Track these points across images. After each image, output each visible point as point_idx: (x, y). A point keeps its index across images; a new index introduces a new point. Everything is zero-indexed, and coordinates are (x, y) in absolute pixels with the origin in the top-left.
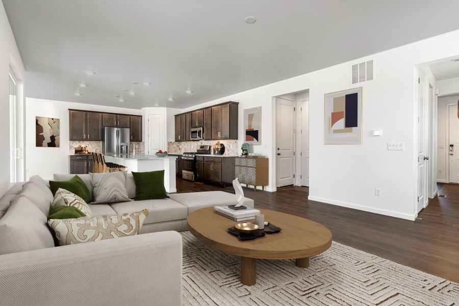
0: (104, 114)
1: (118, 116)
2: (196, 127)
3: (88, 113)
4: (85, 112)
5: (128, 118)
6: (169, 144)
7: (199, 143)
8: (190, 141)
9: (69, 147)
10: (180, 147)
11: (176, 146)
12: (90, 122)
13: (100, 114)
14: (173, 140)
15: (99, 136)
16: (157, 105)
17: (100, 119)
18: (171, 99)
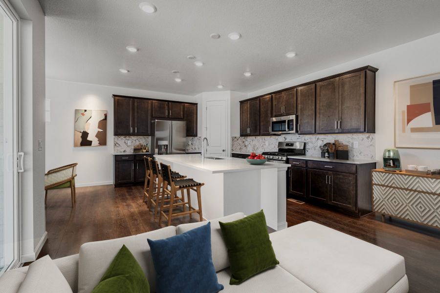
0: (153, 101)
1: (170, 103)
2: (281, 115)
3: (136, 100)
4: (131, 99)
5: (182, 107)
6: (234, 139)
7: (281, 139)
8: (269, 135)
9: (113, 144)
10: (246, 143)
11: (241, 143)
12: (137, 112)
13: (150, 101)
14: (238, 134)
15: (148, 130)
16: (220, 87)
17: (150, 108)
18: (248, 75)
